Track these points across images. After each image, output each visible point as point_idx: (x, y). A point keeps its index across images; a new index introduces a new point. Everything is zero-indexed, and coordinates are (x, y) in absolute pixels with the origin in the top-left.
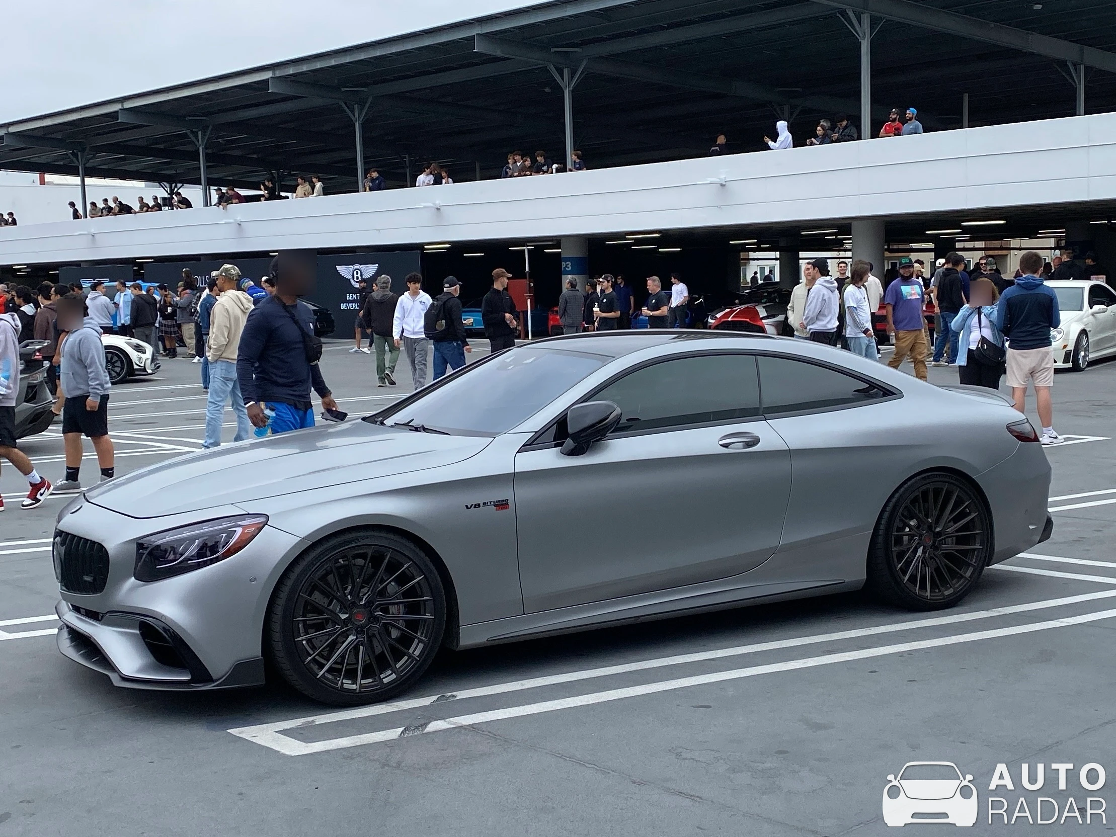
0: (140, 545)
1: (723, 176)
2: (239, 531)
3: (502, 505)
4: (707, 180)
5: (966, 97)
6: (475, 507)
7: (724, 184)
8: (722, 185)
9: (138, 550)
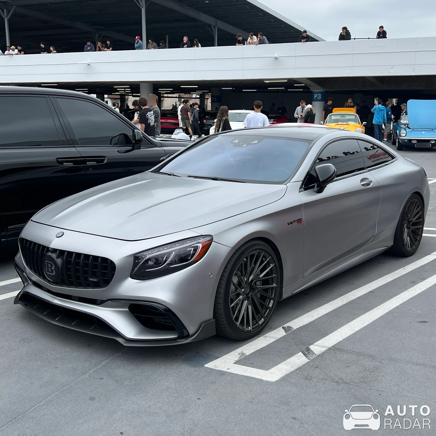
0: (136, 257)
1: (88, 61)
2: (200, 246)
3: (299, 221)
4: (83, 62)
5: (167, 36)
6: (291, 224)
7: (90, 64)
8: (88, 64)
9: (135, 260)
